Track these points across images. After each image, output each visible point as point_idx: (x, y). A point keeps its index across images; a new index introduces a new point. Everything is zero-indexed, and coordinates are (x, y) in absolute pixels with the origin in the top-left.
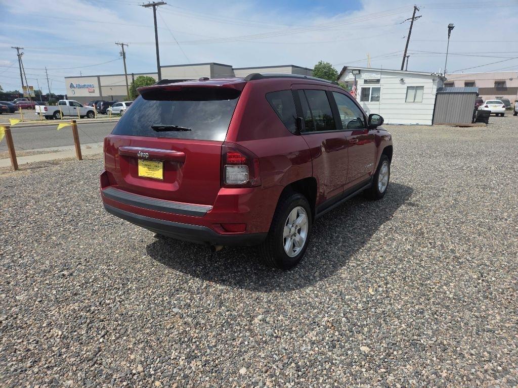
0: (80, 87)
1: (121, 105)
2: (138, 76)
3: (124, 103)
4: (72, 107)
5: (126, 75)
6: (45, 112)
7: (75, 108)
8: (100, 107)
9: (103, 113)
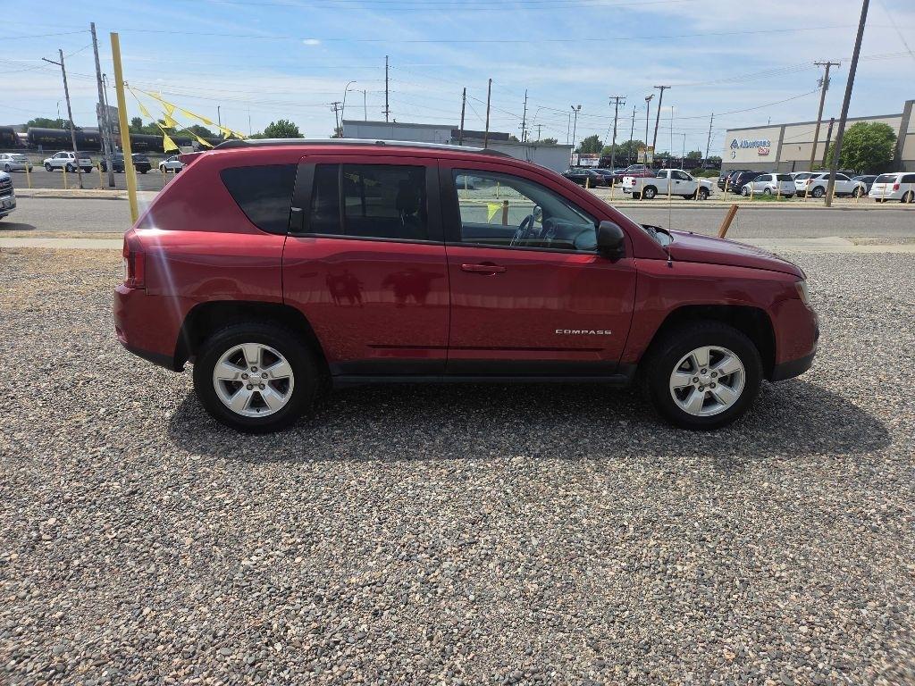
0: (746, 145)
1: (770, 179)
2: (854, 123)
3: (774, 176)
4: (675, 181)
5: (819, 122)
6: (631, 186)
7: (678, 182)
8: (735, 182)
9: (739, 193)
